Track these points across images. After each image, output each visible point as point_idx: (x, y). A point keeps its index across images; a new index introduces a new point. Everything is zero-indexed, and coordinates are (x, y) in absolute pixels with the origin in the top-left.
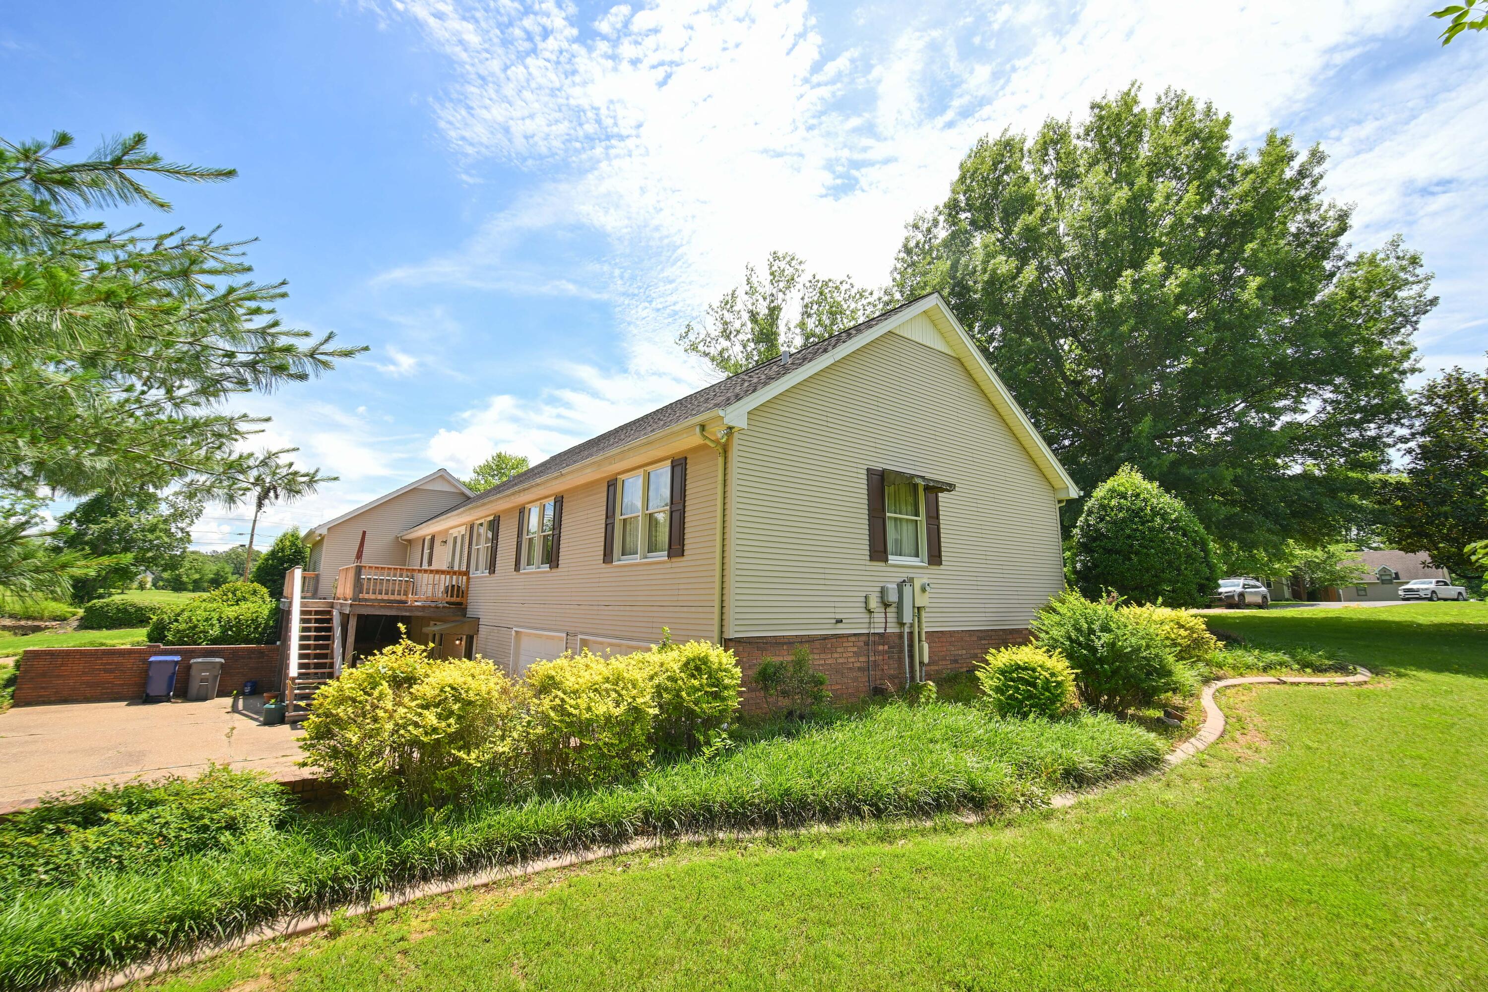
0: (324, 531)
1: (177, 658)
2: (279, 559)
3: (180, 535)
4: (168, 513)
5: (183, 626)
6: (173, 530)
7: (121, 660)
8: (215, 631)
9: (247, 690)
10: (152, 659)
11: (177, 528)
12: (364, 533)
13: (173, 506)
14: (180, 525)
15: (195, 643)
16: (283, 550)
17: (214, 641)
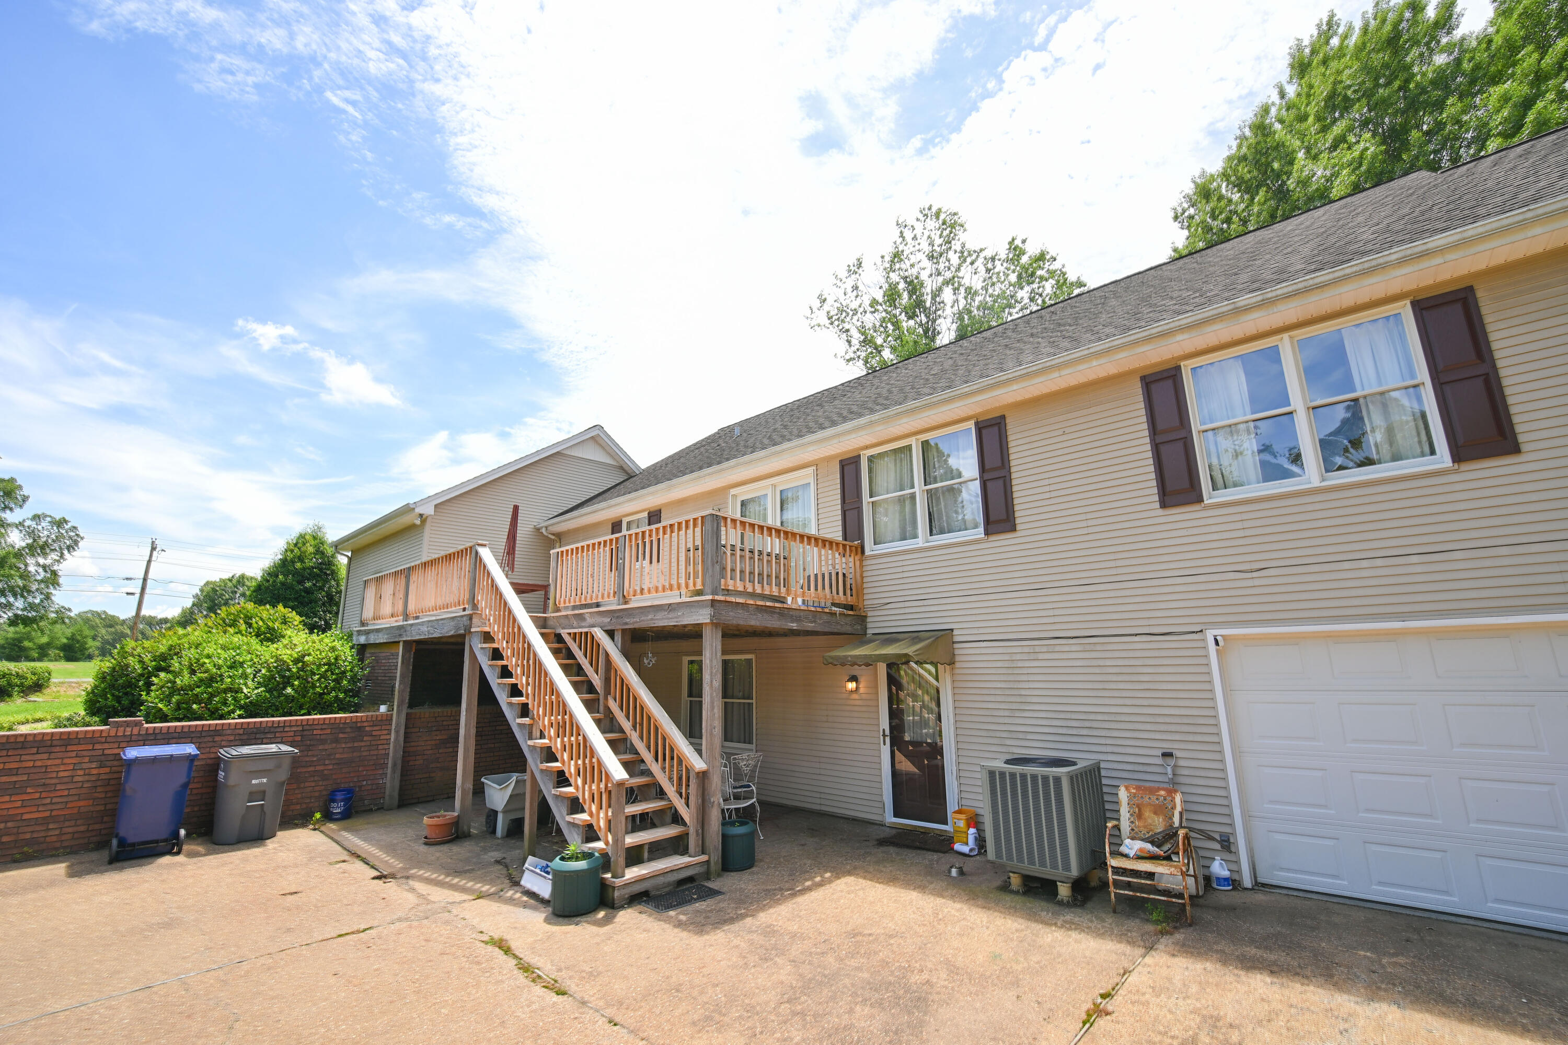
0: (429, 510)
1: (190, 749)
2: (296, 573)
3: (42, 574)
4: (24, 544)
5: (184, 679)
6: (32, 569)
7: (42, 759)
8: (250, 690)
9: (337, 809)
10: (132, 753)
11: (38, 565)
12: (516, 509)
13: (32, 533)
14: (41, 561)
15: (215, 714)
16: (301, 559)
17: (252, 709)
